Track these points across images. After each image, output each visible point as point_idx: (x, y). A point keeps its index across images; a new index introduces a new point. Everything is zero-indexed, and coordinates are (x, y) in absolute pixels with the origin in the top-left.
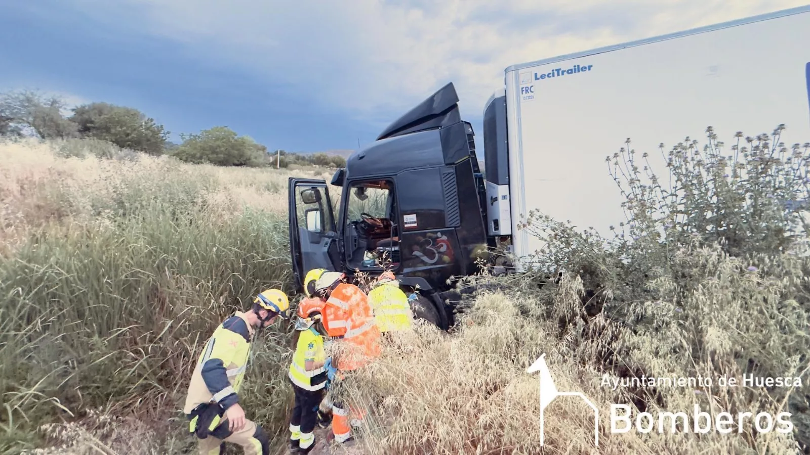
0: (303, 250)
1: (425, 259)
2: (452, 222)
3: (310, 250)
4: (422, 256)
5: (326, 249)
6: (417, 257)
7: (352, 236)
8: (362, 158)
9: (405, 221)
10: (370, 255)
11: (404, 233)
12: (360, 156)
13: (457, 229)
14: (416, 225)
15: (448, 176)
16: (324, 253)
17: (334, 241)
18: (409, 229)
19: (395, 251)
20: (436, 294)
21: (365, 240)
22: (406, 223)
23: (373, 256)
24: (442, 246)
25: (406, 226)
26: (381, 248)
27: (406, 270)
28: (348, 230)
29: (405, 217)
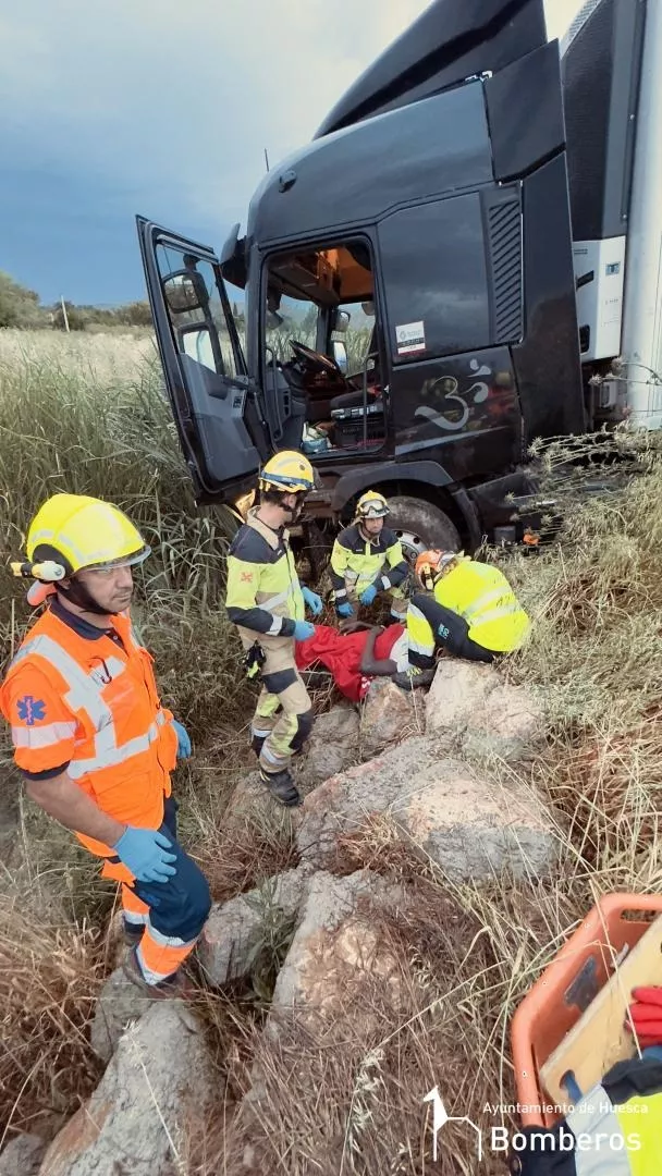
0: (198, 410)
1: (442, 422)
2: (503, 333)
3: (210, 412)
4: (436, 417)
5: (238, 412)
6: (423, 419)
7: (279, 391)
8: (288, 186)
9: (399, 340)
10: (313, 432)
11: (395, 369)
12: (286, 180)
13: (514, 347)
14: (422, 346)
15: (505, 211)
16: (235, 421)
17: (249, 396)
18: (407, 358)
19: (372, 415)
20: (462, 490)
21: (301, 399)
22: (401, 345)
23: (319, 433)
24: (479, 388)
25: (401, 350)
26: (342, 411)
27: (400, 450)
28: (269, 376)
29: (399, 329)
